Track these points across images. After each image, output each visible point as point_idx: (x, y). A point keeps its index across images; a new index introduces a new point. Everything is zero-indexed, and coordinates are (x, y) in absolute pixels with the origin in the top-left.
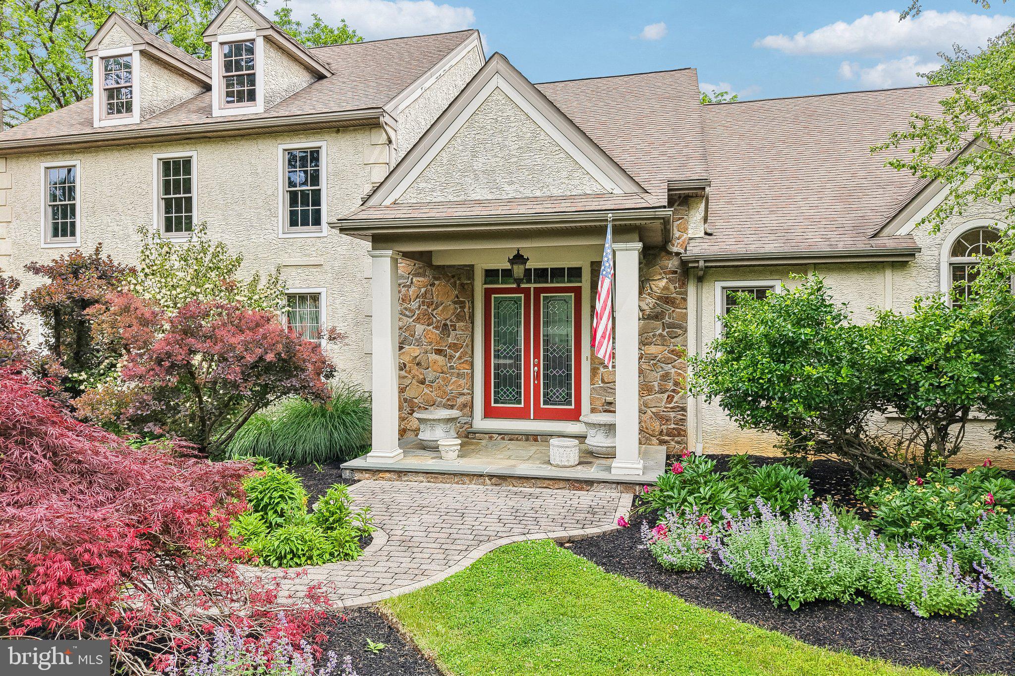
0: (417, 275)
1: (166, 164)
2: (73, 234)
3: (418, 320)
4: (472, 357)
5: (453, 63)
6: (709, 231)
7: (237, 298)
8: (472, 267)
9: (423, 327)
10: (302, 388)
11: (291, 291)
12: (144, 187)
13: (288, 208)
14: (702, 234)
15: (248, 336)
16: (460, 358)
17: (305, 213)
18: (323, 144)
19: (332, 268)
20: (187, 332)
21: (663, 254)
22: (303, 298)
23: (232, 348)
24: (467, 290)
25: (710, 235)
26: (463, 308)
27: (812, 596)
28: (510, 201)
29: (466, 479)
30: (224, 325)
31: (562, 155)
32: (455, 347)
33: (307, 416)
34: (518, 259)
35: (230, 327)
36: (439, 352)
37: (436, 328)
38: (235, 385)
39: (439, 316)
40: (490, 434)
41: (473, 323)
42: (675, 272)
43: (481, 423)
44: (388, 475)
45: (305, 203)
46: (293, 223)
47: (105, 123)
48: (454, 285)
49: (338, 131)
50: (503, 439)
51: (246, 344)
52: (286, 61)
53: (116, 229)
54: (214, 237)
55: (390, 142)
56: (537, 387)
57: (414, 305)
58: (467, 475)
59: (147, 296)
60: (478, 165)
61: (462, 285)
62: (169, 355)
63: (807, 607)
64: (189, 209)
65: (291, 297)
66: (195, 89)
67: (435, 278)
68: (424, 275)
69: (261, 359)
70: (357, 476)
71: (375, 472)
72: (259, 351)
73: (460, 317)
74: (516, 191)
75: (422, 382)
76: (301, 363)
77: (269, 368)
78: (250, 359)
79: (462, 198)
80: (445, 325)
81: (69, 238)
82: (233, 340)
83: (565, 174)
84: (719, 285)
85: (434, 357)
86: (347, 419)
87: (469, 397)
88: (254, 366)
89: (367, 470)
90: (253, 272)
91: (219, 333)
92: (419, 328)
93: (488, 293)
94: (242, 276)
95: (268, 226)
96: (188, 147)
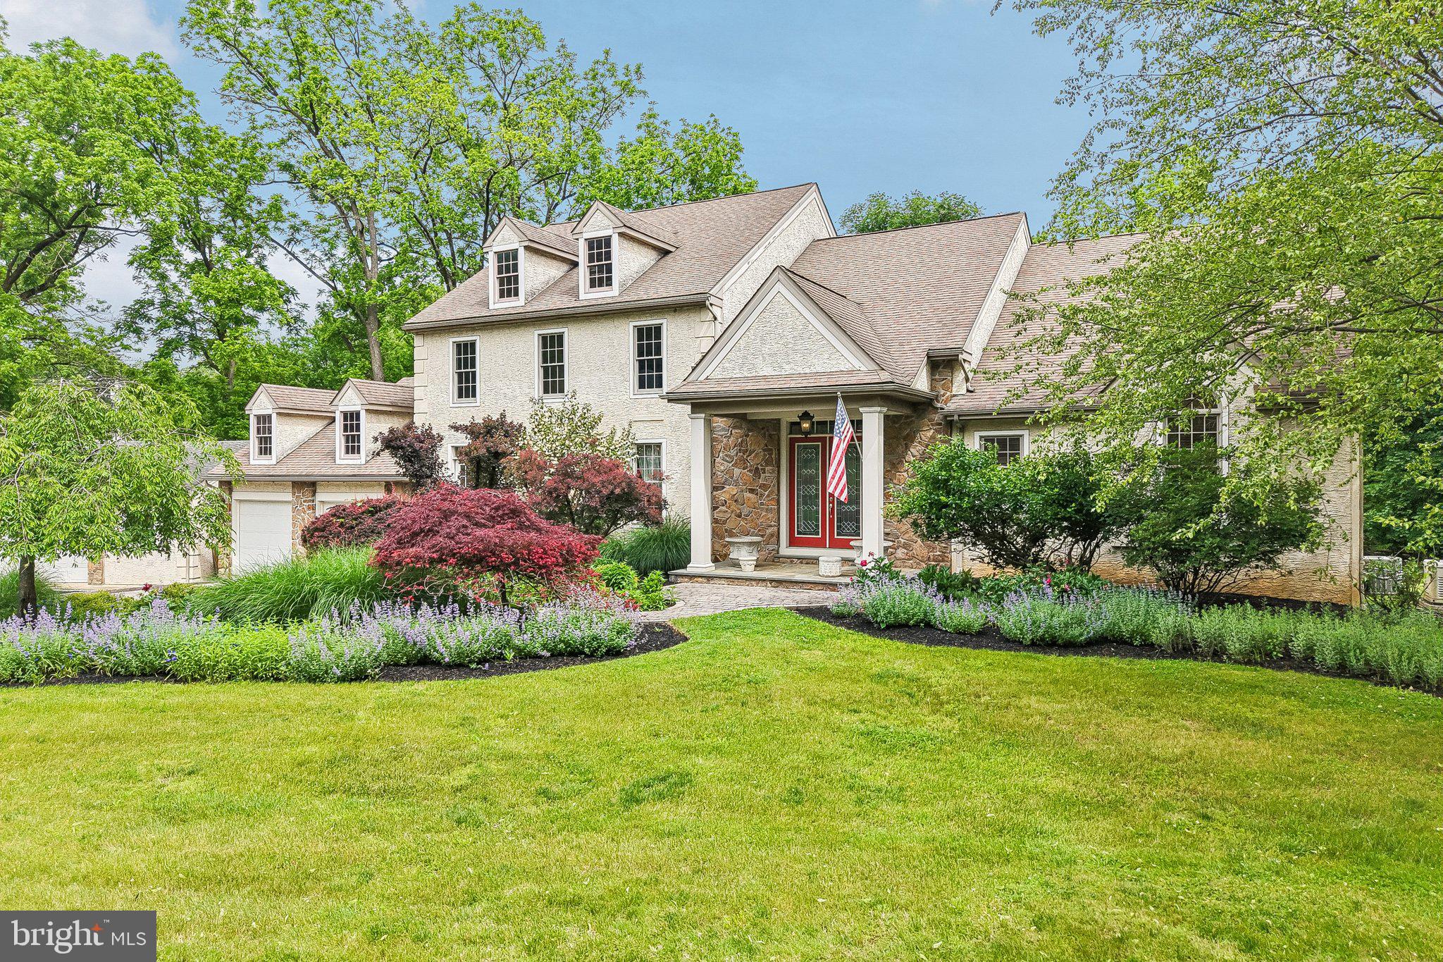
0: (734, 428)
1: (544, 338)
2: (474, 396)
3: (735, 465)
4: (778, 494)
5: (785, 226)
6: (971, 389)
7: (599, 448)
8: (778, 421)
9: (739, 471)
10: (642, 515)
11: (639, 442)
12: (528, 357)
13: (637, 374)
14: (964, 391)
15: (605, 477)
16: (768, 496)
17: (650, 377)
18: (664, 321)
19: (671, 423)
20: (566, 475)
21: (930, 408)
22: (649, 446)
23: (594, 485)
24: (774, 441)
25: (972, 392)
26: (770, 454)
27: (892, 619)
28: (787, 376)
29: (754, 583)
30: (589, 469)
31: (825, 342)
32: (764, 487)
33: (650, 540)
34: (806, 416)
35: (593, 471)
36: (752, 491)
37: (749, 471)
38: (596, 510)
39: (752, 461)
40: (791, 559)
41: (779, 467)
42: (940, 424)
43: (785, 550)
44: (700, 579)
45: (650, 368)
46: (642, 386)
47: (497, 306)
48: (764, 436)
49: (675, 311)
50: (801, 563)
51: (603, 482)
52: (636, 247)
53: (507, 391)
54: (581, 399)
55: (715, 319)
56: (831, 521)
57: (733, 452)
58: (755, 580)
59: (536, 448)
60: (766, 350)
61: (770, 436)
62: (556, 489)
63: (889, 627)
64: (562, 375)
65: (640, 447)
66: (565, 267)
67: (749, 430)
68: (740, 428)
69: (612, 492)
70: (680, 580)
71: (692, 577)
72: (611, 487)
73: (768, 463)
74: (792, 369)
75: (739, 516)
76: (638, 496)
77: (618, 498)
78: (605, 492)
79: (754, 374)
80: (757, 468)
81: (471, 399)
82: (595, 480)
83: (826, 356)
84: (977, 435)
85: (747, 495)
86: (679, 544)
87: (776, 528)
88: (608, 498)
89: (686, 576)
90: (611, 426)
91: (587, 475)
92: (737, 471)
93: (792, 442)
94: (602, 429)
95: (622, 389)
96: (561, 325)
